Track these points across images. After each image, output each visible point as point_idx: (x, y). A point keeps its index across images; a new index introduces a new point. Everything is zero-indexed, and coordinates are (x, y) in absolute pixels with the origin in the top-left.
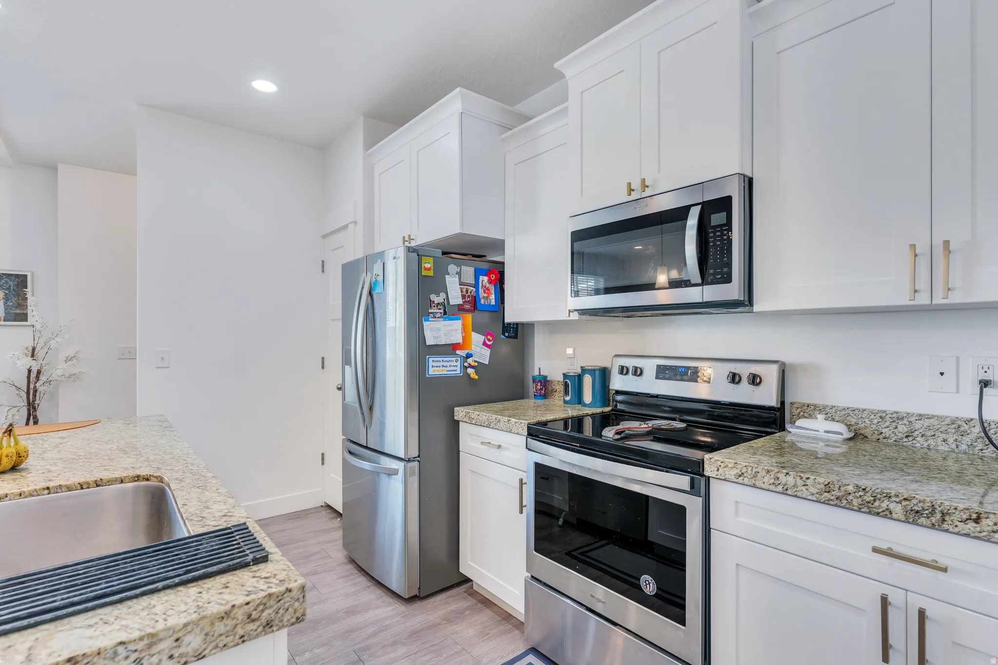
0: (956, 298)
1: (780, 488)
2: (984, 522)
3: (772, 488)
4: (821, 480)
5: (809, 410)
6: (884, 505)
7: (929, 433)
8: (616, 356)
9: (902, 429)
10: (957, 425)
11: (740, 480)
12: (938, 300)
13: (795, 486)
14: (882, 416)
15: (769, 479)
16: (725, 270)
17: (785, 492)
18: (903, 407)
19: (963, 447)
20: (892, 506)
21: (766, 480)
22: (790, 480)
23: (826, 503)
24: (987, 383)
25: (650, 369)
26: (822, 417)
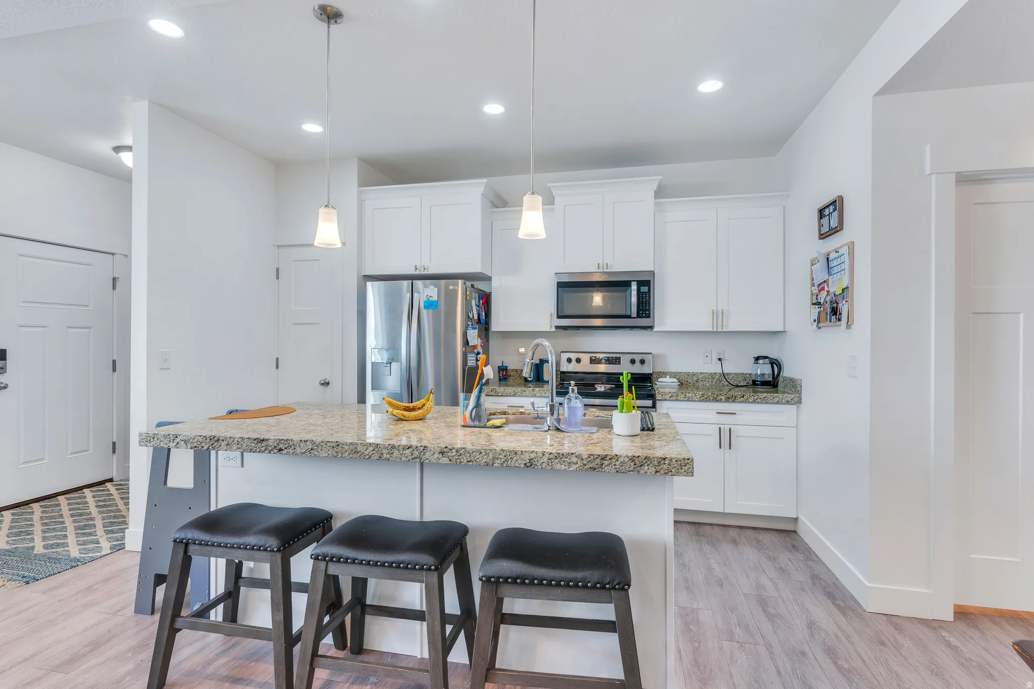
0: (724, 330)
1: (687, 399)
2: (745, 397)
3: (684, 399)
4: (701, 393)
5: (663, 374)
6: (720, 398)
7: (704, 380)
8: (562, 352)
9: (695, 379)
10: (713, 375)
11: (671, 398)
12: (720, 330)
13: (692, 397)
14: (688, 374)
15: (682, 396)
16: (647, 312)
17: (688, 400)
18: (695, 371)
19: (714, 383)
20: (722, 397)
21: (681, 396)
22: (690, 395)
23: (702, 401)
24: (720, 359)
25: (585, 358)
26: (668, 377)
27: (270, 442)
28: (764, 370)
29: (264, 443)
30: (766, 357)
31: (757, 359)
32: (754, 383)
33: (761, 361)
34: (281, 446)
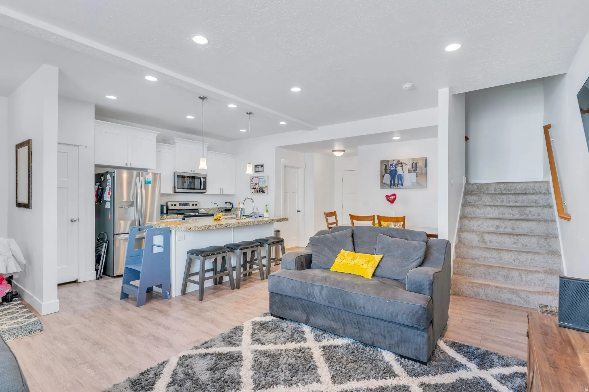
0: (222, 194)
16: (205, 188)
24: (215, 203)
25: (178, 204)
26: (202, 210)
27: (224, 225)
28: (228, 206)
29: (222, 225)
30: (229, 202)
31: (226, 203)
32: (226, 210)
33: (228, 204)
34: (226, 225)
